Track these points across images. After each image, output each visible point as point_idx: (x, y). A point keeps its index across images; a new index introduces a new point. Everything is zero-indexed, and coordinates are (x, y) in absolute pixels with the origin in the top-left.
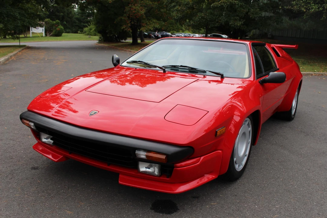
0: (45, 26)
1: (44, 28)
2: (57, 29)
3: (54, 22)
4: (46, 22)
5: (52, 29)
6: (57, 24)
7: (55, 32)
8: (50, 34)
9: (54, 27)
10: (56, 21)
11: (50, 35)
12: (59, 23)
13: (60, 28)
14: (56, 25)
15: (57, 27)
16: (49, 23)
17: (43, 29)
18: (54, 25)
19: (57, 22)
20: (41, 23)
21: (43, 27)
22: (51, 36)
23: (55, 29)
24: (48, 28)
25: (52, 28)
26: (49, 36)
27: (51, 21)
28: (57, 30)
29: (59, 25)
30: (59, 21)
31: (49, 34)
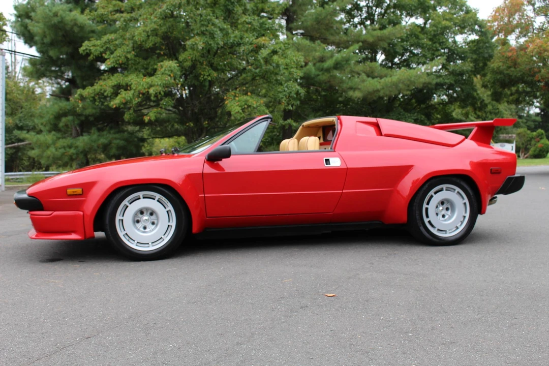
0: (516, 142)
1: (514, 145)
2: (539, 145)
3: (535, 133)
4: (519, 134)
5: (528, 146)
6: (540, 137)
7: (535, 151)
8: (525, 154)
9: (533, 142)
10: (537, 131)
11: (526, 156)
12: (542, 134)
13: (543, 144)
14: (538, 139)
15: (539, 141)
16: (524, 136)
17: (512, 147)
18: (533, 138)
19: (538, 133)
20: (510, 137)
21: (513, 143)
22: (527, 158)
23: (535, 144)
24: (523, 144)
25: (530, 145)
26: (523, 159)
27: (529, 132)
28: (537, 148)
29: (541, 139)
30: (543, 131)
31: (523, 154)
